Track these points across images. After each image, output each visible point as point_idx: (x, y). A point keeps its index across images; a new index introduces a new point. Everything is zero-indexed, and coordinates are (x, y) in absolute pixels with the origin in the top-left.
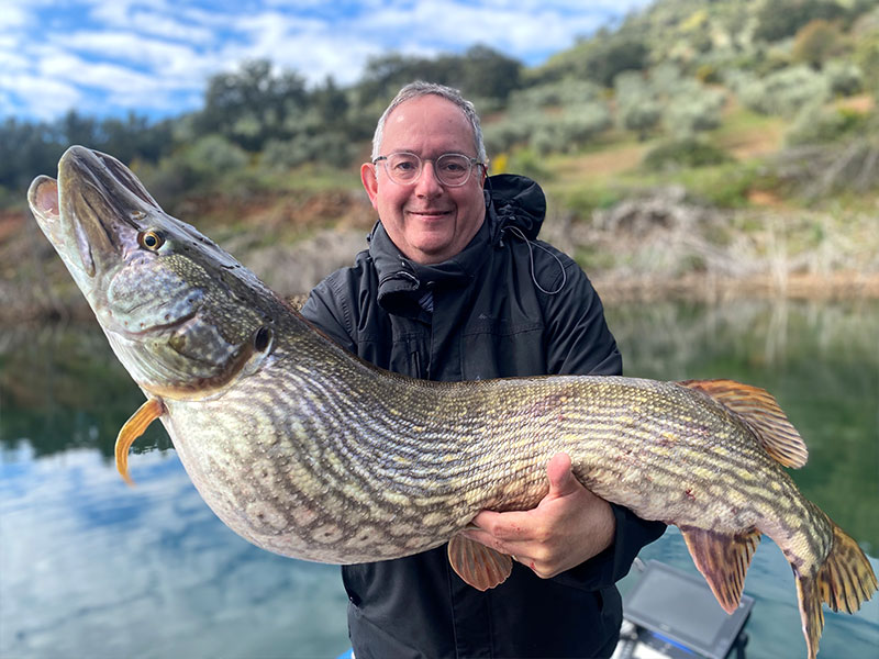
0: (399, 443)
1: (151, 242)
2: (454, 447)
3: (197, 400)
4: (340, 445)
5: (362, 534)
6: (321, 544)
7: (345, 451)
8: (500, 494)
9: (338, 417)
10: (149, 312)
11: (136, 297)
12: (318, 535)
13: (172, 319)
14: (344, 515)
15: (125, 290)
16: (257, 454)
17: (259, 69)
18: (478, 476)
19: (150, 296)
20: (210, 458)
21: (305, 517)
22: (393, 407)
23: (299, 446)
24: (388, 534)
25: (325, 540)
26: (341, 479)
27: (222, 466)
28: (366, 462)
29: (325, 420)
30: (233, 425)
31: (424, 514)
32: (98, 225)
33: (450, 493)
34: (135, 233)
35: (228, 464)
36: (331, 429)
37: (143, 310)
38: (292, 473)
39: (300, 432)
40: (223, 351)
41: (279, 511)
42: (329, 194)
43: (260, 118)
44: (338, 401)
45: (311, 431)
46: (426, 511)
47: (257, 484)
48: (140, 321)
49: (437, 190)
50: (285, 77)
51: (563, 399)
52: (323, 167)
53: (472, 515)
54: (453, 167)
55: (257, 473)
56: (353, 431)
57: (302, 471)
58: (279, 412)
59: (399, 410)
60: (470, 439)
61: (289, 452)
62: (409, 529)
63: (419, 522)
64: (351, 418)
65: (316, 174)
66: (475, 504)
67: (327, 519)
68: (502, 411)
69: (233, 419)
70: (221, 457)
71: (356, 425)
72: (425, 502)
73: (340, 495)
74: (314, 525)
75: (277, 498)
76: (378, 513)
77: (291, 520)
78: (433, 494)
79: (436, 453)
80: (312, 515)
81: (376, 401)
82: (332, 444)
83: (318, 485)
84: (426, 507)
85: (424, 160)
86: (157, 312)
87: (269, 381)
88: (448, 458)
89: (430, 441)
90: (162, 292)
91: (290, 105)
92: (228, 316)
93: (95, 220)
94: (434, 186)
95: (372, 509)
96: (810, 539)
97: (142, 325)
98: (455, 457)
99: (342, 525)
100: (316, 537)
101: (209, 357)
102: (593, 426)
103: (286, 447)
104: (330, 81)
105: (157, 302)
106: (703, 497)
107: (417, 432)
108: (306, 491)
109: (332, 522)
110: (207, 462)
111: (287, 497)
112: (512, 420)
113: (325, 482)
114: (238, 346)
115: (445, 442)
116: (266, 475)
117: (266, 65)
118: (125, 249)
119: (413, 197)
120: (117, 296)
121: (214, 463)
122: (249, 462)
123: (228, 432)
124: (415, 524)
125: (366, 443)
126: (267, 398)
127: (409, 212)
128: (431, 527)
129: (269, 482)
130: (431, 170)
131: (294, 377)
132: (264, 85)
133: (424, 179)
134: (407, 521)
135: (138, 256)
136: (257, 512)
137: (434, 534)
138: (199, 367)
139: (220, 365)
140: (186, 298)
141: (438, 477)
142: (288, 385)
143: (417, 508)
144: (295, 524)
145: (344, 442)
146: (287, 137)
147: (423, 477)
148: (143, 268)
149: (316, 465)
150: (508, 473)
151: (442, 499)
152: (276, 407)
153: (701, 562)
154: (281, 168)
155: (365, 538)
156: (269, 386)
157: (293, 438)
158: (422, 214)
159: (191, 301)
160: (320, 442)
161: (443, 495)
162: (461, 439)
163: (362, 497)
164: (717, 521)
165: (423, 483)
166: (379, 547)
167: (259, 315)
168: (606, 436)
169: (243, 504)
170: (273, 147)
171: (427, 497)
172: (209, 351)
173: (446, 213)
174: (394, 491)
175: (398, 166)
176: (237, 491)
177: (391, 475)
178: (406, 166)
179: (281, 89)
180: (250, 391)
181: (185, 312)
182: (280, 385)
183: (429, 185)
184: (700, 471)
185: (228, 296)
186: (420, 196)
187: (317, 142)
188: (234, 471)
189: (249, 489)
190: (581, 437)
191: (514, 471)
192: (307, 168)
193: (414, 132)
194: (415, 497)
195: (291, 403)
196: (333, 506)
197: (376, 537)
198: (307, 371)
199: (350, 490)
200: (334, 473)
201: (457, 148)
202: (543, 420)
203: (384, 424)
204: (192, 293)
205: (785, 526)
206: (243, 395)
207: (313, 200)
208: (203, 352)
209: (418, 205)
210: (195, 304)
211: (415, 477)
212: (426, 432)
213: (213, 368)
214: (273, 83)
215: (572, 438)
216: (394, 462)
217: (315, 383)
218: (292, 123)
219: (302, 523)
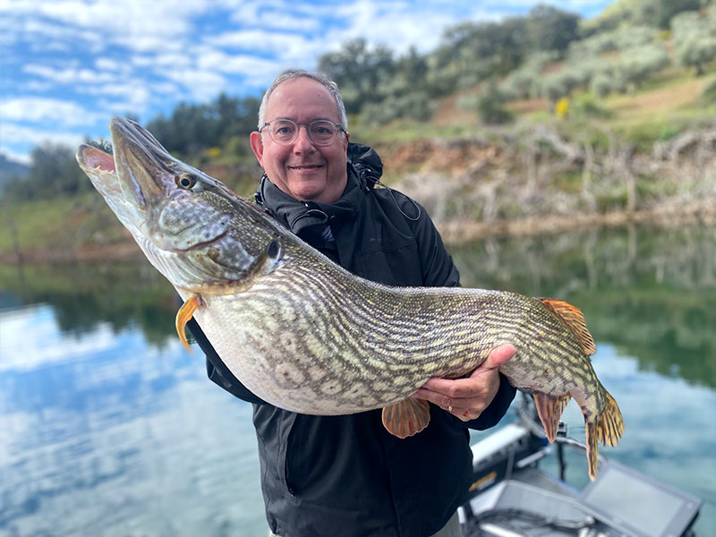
0: (376, 325)
1: (185, 183)
2: (414, 331)
3: (229, 294)
4: (338, 323)
5: (354, 388)
6: (326, 395)
7: (341, 327)
8: (446, 367)
9: (334, 302)
10: (193, 233)
11: (182, 222)
12: (325, 388)
13: (211, 237)
14: (343, 374)
15: (173, 218)
16: (284, 328)
17: (357, 46)
18: (433, 354)
19: (193, 221)
20: (247, 333)
21: (317, 374)
22: (369, 298)
23: (312, 323)
24: (371, 389)
25: (329, 392)
26: (340, 348)
27: (257, 338)
28: (356, 336)
29: (326, 304)
30: (262, 308)
31: (395, 376)
32: (145, 172)
33: (412, 364)
34: (173, 177)
35: (261, 336)
36: (331, 311)
37: (189, 232)
38: (308, 342)
39: (312, 313)
40: (246, 261)
41: (300, 369)
42: (414, 143)
43: (358, 86)
44: (332, 291)
45: (319, 312)
46: (396, 374)
47: (284, 351)
48: (187, 240)
49: (310, 149)
50: (377, 51)
51: (484, 304)
52: (408, 121)
53: (426, 380)
54: (322, 130)
55: (284, 342)
56: (345, 313)
57: (316, 340)
58: (295, 298)
59: (373, 301)
60: (426, 327)
61: (306, 326)
62: (384, 386)
63: (392, 382)
64: (342, 304)
65: (403, 128)
66: (430, 373)
67: (332, 376)
68: (446, 310)
69: (262, 304)
70: (255, 332)
71: (346, 309)
72: (395, 368)
73: (341, 359)
74: (323, 380)
75: (298, 360)
76: (365, 373)
77: (307, 376)
78: (401, 363)
79: (403, 334)
80: (322, 373)
81: (356, 293)
82: (333, 322)
83: (326, 351)
84: (396, 371)
85: (299, 125)
86: (199, 233)
87: (283, 277)
88: (411, 339)
89: (398, 326)
90: (201, 218)
91: (382, 74)
92: (249, 234)
93: (142, 169)
94: (308, 145)
95: (362, 370)
96: (597, 400)
97: (188, 243)
98: (415, 339)
99: (342, 381)
100: (324, 390)
101: (237, 265)
102: (504, 324)
103: (303, 323)
104: (413, 51)
105: (198, 226)
106: (552, 374)
107: (387, 319)
108: (318, 355)
109: (335, 378)
110: (244, 336)
111: (304, 359)
112: (454, 316)
113: (330, 349)
114: (256, 257)
115: (409, 328)
116: (290, 343)
117: (362, 43)
118: (167, 189)
119: (291, 154)
120: (167, 223)
121: (250, 336)
122: (278, 334)
123: (259, 313)
124: (389, 383)
125: (354, 322)
126: (284, 288)
127: (289, 167)
128: (398, 387)
129: (293, 347)
130: (305, 133)
131: (300, 274)
132: (360, 59)
133: (300, 140)
134: (384, 381)
135: (179, 193)
136: (283, 371)
137: (399, 392)
138: (230, 272)
139: (245, 271)
140: (220, 222)
141: (404, 352)
142: (297, 279)
143: (391, 372)
144: (310, 379)
145: (341, 321)
146: (379, 99)
147: (394, 351)
148: (184, 201)
149: (324, 336)
150: (453, 352)
151: (407, 367)
152: (292, 294)
153: (542, 413)
154: (375, 125)
155: (356, 391)
156: (284, 280)
157: (307, 316)
158: (299, 168)
159: (223, 224)
160: (325, 320)
161: (407, 364)
162: (419, 327)
163: (355, 361)
164: (554, 388)
165: (394, 354)
166: (364, 399)
167: (270, 233)
168: (513, 331)
169: (273, 366)
170: (369, 108)
171: (398, 365)
172: (237, 261)
173: (319, 166)
174: (375, 359)
175: (279, 131)
176: (269, 356)
177: (373, 347)
178: (285, 130)
179: (373, 61)
180: (272, 284)
181: (220, 232)
182: (292, 280)
183: (303, 144)
184: (554, 357)
185: (248, 220)
186: (298, 154)
187: (403, 102)
188: (266, 342)
189: (277, 354)
190: (499, 330)
191: (457, 351)
192: (396, 123)
193: (290, 105)
194: (389, 364)
195: (302, 291)
196: (336, 366)
197: (363, 391)
198: (308, 270)
199: (347, 355)
200: (335, 342)
201: (324, 116)
202: (474, 318)
203: (365, 310)
204: (223, 218)
205: (586, 391)
206: (266, 287)
207: (401, 150)
208: (233, 260)
209: (295, 160)
210: (226, 226)
211: (388, 350)
212: (394, 319)
213: (240, 273)
214: (368, 57)
215: (493, 331)
216: (374, 338)
217: (315, 278)
218: (383, 88)
219: (316, 378)
